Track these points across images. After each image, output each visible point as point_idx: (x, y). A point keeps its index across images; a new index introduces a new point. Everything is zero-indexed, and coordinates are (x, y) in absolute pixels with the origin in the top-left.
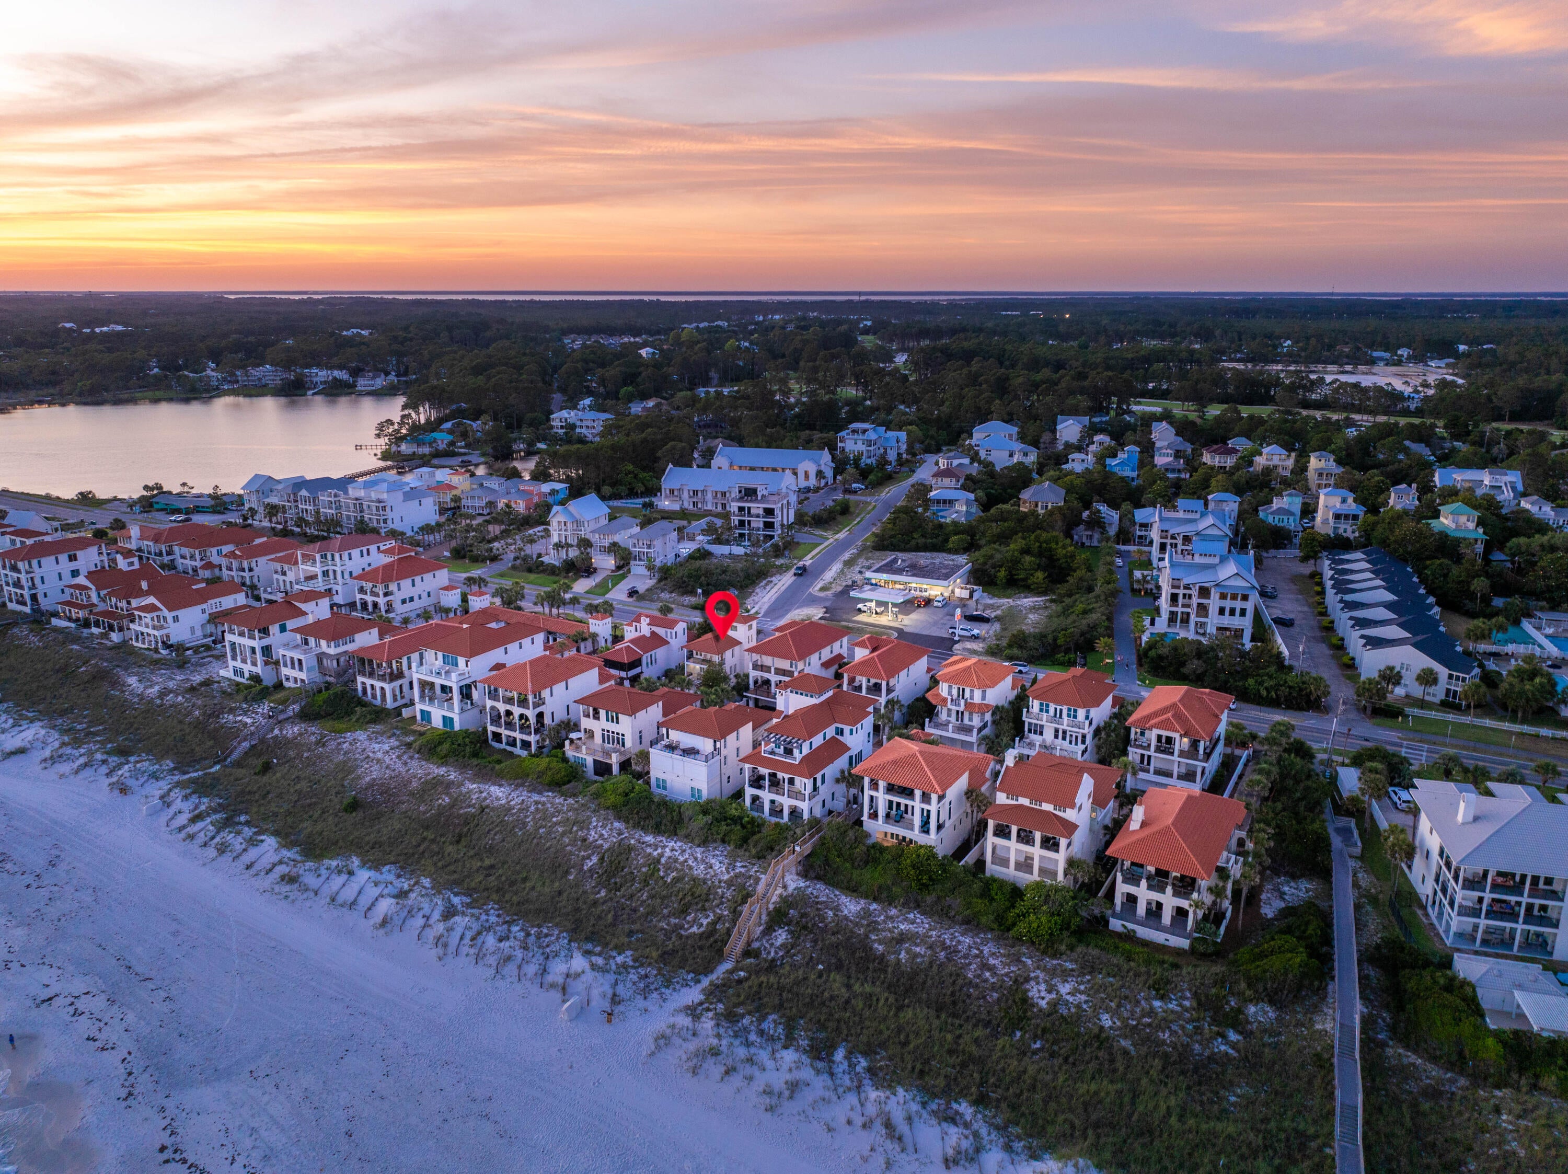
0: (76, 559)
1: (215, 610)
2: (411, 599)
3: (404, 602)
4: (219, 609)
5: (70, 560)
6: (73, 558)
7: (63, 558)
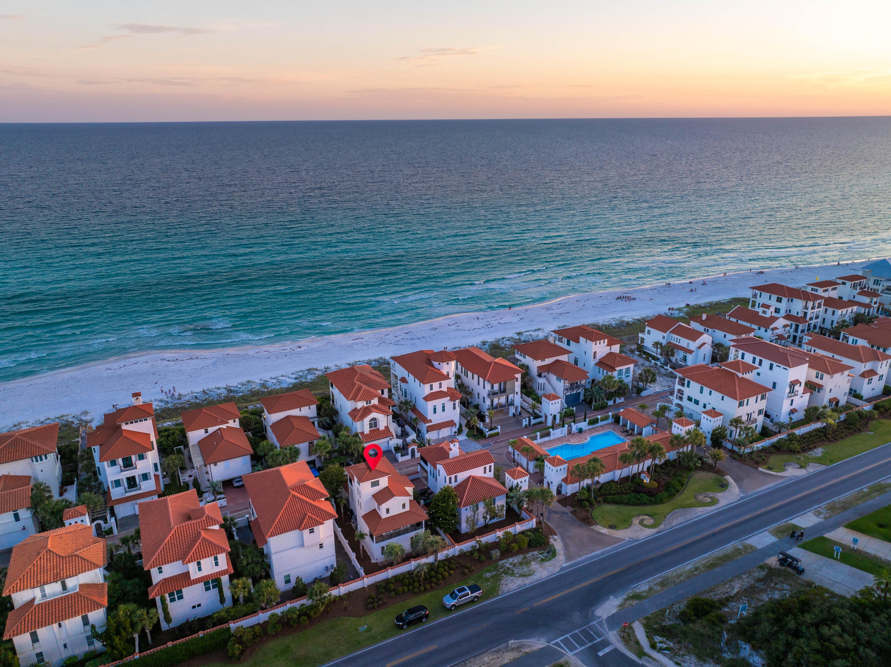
0: (780, 302)
1: (675, 342)
2: (697, 402)
3: (690, 399)
4: (677, 343)
5: (777, 301)
6: (779, 300)
7: (774, 297)
